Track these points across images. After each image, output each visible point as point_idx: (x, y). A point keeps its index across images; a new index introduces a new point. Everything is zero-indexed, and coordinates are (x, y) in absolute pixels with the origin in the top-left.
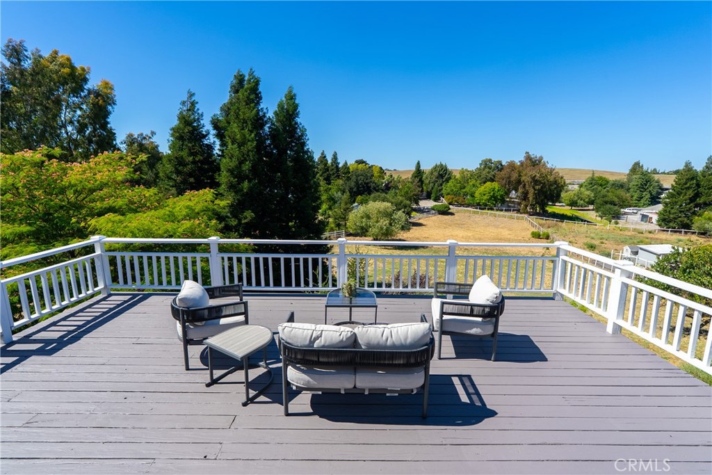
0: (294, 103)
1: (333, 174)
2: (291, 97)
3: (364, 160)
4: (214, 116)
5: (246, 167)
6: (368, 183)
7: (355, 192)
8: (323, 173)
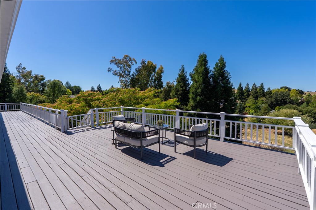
0: (223, 62)
1: (260, 95)
2: (222, 59)
3: (287, 86)
4: (190, 73)
5: (199, 90)
6: (285, 99)
7: (274, 104)
8: (254, 94)
